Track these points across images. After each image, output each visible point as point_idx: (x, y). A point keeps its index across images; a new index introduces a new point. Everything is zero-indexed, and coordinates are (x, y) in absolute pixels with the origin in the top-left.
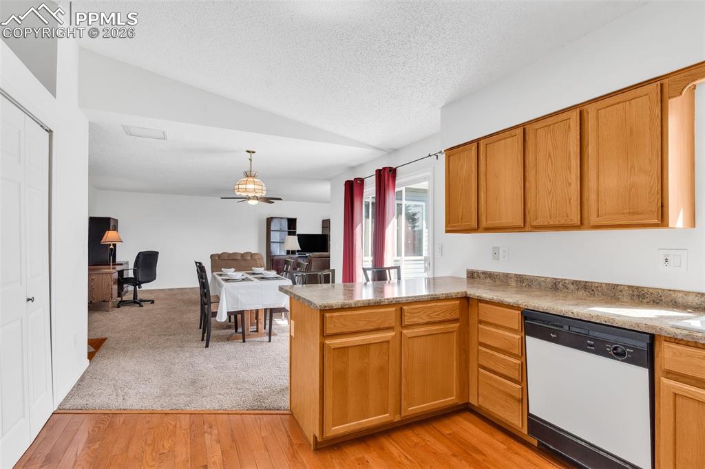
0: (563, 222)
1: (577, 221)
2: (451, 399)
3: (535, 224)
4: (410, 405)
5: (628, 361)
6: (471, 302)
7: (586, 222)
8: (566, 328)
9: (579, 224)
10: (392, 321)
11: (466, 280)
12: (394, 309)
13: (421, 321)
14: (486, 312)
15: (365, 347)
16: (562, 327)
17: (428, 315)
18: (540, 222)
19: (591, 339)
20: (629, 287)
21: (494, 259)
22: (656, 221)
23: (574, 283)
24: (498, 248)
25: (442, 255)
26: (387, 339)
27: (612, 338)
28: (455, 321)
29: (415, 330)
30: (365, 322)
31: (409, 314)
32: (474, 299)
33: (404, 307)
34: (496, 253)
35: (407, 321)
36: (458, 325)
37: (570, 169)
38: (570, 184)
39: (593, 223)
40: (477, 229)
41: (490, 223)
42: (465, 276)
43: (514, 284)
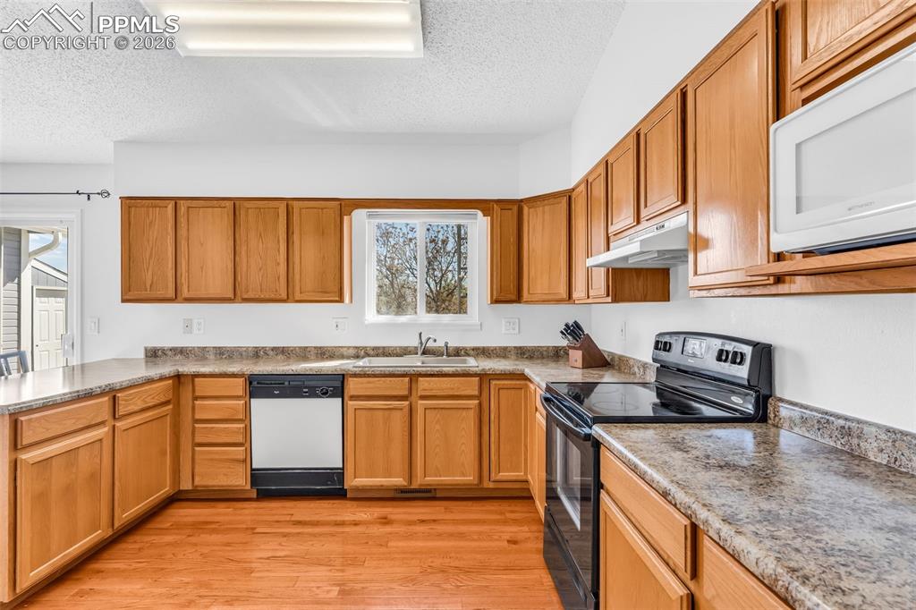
0: (273, 296)
1: (284, 296)
2: (166, 490)
3: (246, 296)
4: (124, 511)
5: (331, 396)
6: (182, 379)
7: (291, 297)
8: (286, 383)
9: (286, 297)
10: (105, 414)
11: (143, 361)
12: (106, 398)
13: (136, 408)
14: (203, 386)
15: (73, 451)
16: (283, 384)
17: (143, 400)
18: (251, 295)
19: (306, 388)
20: (315, 348)
21: (184, 333)
22: (337, 299)
23: (273, 349)
24: (191, 320)
25: (99, 332)
26: (100, 437)
27: (319, 383)
28: (166, 403)
29: (129, 421)
30: (74, 421)
31: (124, 402)
32: (187, 375)
33: (119, 395)
34: (188, 326)
35: (121, 410)
36: (170, 407)
37: (279, 251)
38: (278, 264)
39: (297, 299)
40: (174, 299)
41: (192, 294)
42: (142, 355)
43: (212, 357)
